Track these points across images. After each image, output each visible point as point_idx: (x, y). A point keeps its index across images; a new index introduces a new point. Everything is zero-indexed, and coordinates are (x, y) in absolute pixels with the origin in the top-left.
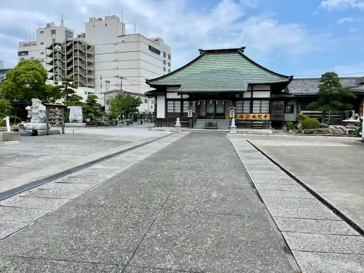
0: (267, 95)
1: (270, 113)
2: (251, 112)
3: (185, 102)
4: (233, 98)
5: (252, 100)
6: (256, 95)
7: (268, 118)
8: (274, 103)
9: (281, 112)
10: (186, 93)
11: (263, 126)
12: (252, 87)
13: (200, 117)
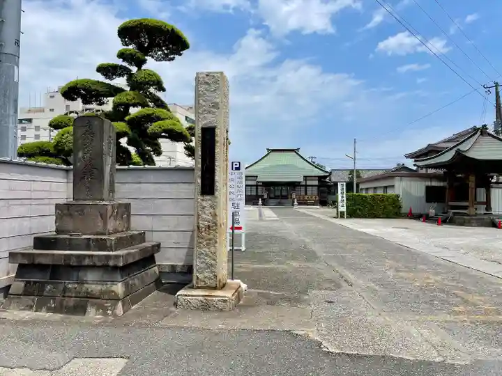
0: (316, 183)
1: (318, 195)
2: (306, 194)
3: (259, 187)
4: (293, 185)
5: (306, 186)
6: (309, 183)
7: (317, 199)
8: (321, 189)
9: (325, 195)
10: (260, 182)
11: (314, 204)
12: (306, 178)
13: (271, 198)
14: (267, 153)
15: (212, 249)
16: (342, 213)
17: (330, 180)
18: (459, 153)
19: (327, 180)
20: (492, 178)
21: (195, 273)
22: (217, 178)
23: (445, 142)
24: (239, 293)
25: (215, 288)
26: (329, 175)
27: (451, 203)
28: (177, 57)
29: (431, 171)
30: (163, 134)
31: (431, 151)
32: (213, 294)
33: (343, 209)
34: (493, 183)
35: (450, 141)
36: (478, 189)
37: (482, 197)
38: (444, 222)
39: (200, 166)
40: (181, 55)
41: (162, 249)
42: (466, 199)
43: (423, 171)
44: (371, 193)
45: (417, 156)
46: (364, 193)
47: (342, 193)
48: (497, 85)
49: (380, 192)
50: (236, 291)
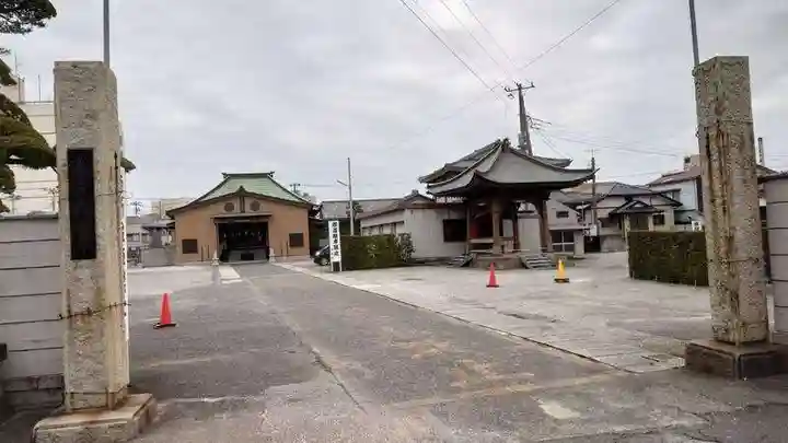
14: (223, 180)
15: (98, 346)
16: (336, 264)
17: (321, 216)
18: (477, 176)
19: (317, 217)
20: (519, 205)
21: (69, 389)
22: (100, 230)
23: (464, 160)
24: (147, 412)
25: (105, 408)
26: (320, 210)
27: (474, 241)
28: (35, 28)
29: (450, 200)
30: (13, 157)
31: (449, 173)
32: (100, 419)
33: (336, 258)
34: (521, 212)
35: (470, 158)
36: (504, 221)
37: (508, 232)
38: (467, 265)
39: (67, 212)
40: (42, 25)
41: (9, 355)
42: (490, 235)
43: (441, 200)
44: (376, 232)
45: (433, 180)
46: (366, 234)
47: (335, 236)
48: (520, 88)
49: (387, 231)
50: (142, 408)
